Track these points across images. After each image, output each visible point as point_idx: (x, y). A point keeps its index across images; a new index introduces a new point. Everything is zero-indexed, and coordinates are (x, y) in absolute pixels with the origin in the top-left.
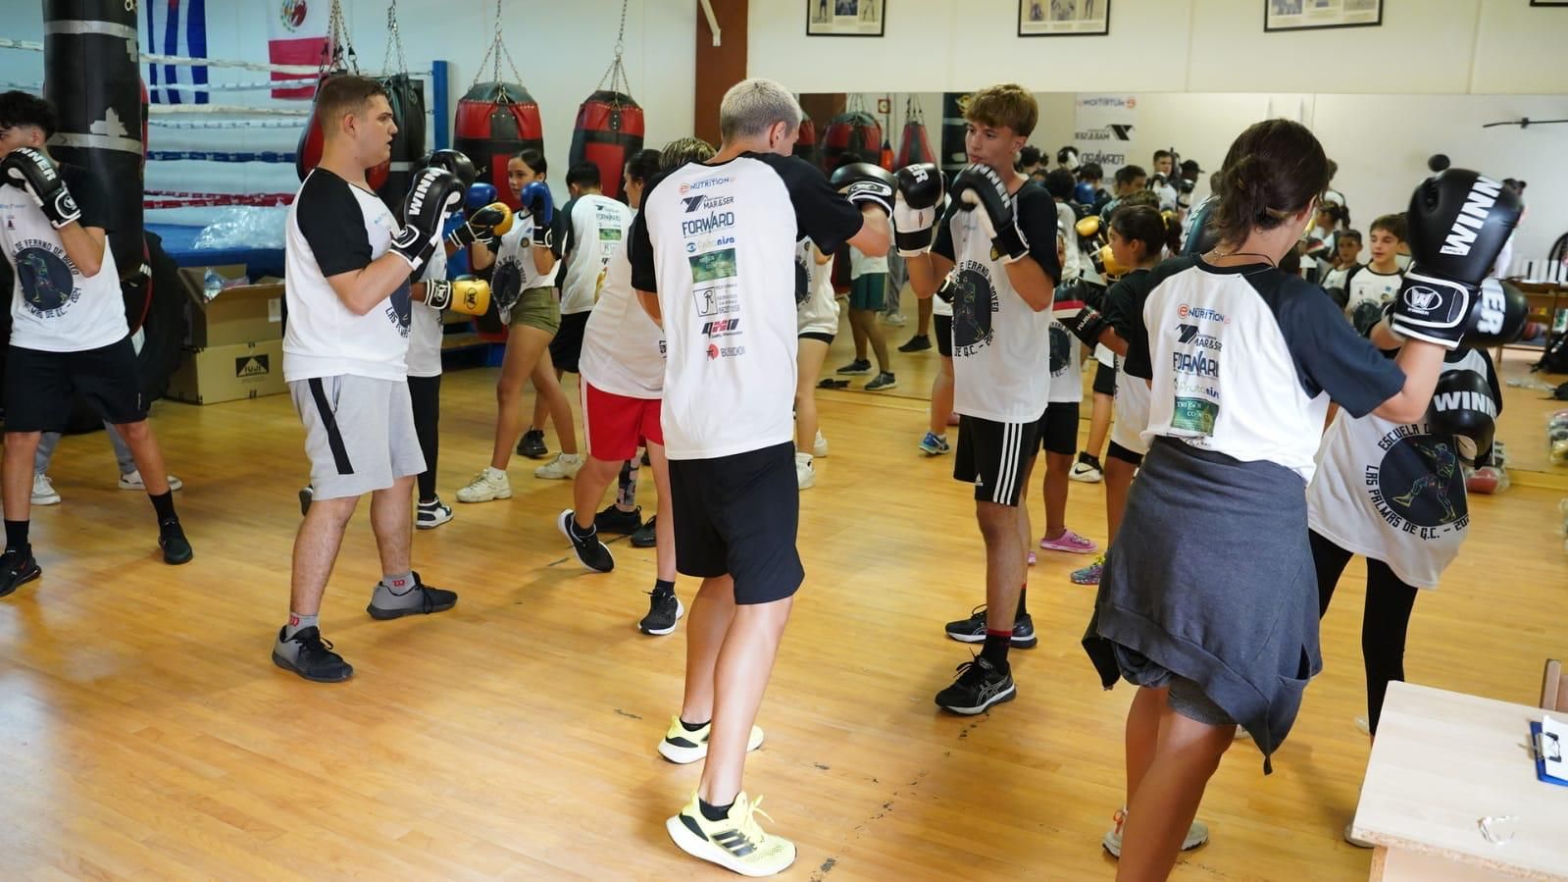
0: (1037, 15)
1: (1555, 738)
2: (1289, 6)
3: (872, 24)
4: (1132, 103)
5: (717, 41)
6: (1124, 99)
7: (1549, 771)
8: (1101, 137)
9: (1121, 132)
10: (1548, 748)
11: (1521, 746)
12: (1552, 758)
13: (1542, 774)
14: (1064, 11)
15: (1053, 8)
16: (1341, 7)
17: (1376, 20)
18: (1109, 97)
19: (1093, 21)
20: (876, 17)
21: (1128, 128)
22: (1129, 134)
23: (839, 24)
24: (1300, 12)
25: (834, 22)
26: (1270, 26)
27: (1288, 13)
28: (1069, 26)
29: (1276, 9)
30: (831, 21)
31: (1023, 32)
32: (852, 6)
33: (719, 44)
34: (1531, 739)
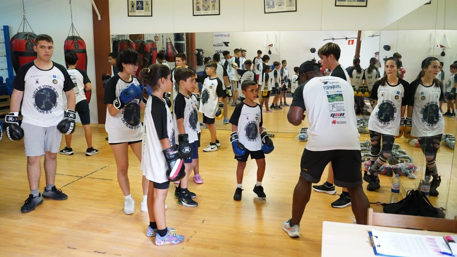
0: (198, 9)
1: (377, 237)
2: (271, 6)
3: (148, 12)
4: (229, 36)
5: (99, 18)
6: (226, 35)
7: (378, 252)
8: (221, 46)
9: (226, 44)
10: (376, 242)
11: (367, 242)
12: (378, 246)
13: (376, 253)
14: (206, 8)
15: (203, 7)
16: (286, 6)
17: (295, 10)
18: (222, 34)
19: (215, 11)
20: (149, 10)
21: (228, 43)
22: (228, 45)
23: (138, 13)
24: (274, 8)
25: (136, 12)
26: (266, 12)
27: (271, 8)
28: (208, 12)
29: (267, 7)
30: (135, 12)
31: (194, 14)
32: (142, 7)
33: (100, 20)
34: (370, 239)
